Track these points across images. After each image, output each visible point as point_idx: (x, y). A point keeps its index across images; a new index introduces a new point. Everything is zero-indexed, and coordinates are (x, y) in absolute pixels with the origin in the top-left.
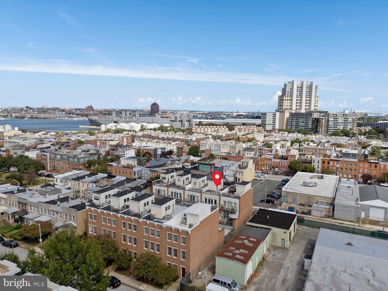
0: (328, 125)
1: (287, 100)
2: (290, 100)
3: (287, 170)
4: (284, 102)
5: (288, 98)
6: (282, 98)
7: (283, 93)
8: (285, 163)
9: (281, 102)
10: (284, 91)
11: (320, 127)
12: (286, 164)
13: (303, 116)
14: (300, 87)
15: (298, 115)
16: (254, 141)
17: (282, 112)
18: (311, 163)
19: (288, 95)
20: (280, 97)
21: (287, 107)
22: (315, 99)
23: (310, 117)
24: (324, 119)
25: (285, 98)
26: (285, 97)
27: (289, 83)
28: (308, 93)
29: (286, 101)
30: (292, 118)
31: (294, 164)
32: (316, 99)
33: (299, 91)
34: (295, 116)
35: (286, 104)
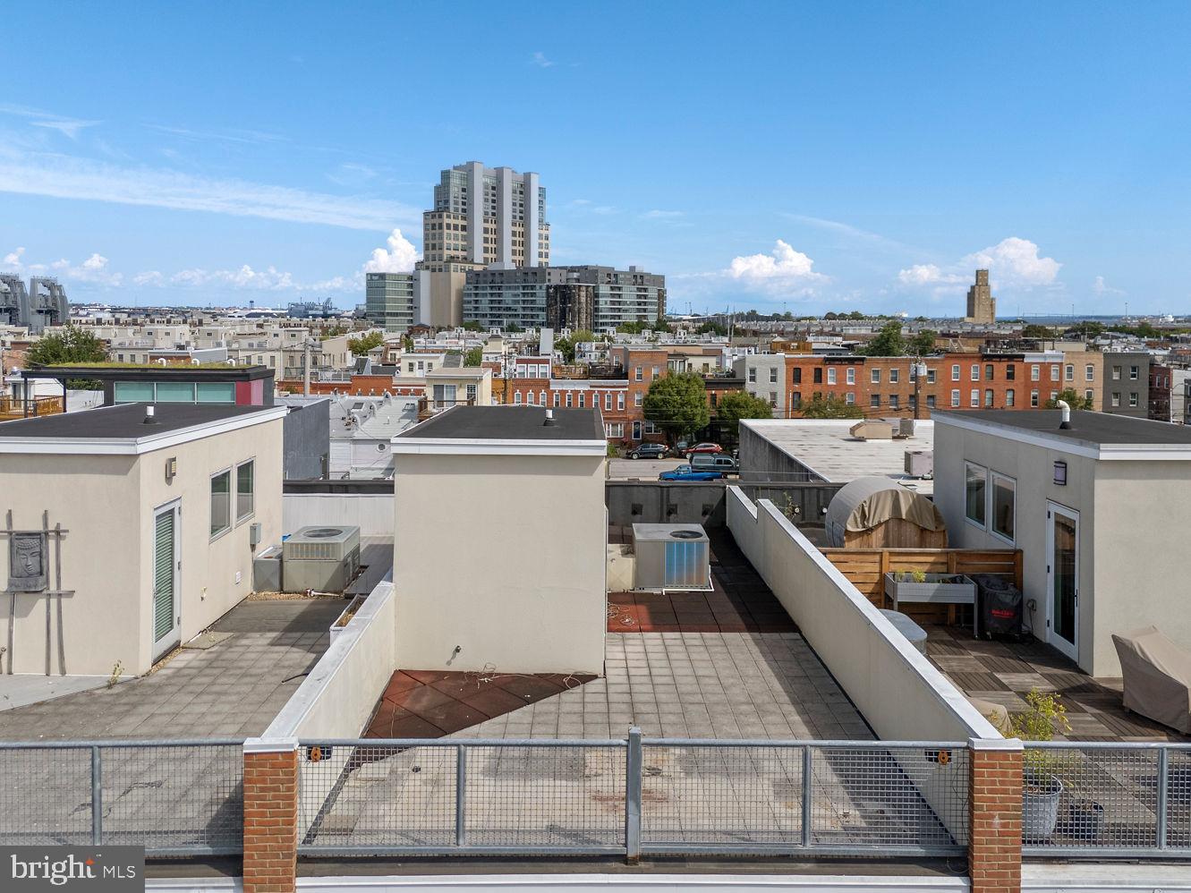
0: (596, 310)
1: (456, 227)
2: (464, 228)
3: (627, 433)
4: (445, 234)
5: (456, 222)
6: (436, 221)
7: (437, 202)
8: (615, 394)
9: (434, 235)
10: (442, 193)
11: (573, 316)
12: (620, 399)
13: (516, 282)
14: (493, 188)
15: (497, 279)
16: (379, 348)
17: (440, 270)
18: (742, 383)
19: (456, 210)
20: (430, 217)
21: (456, 253)
22: (542, 232)
23: (538, 285)
24: (584, 288)
25: (446, 221)
26: (448, 217)
27: (455, 168)
28: (518, 208)
29: (452, 232)
30: (476, 288)
31: (678, 393)
32: (544, 232)
33: (490, 201)
34: (485, 282)
35: (451, 242)
